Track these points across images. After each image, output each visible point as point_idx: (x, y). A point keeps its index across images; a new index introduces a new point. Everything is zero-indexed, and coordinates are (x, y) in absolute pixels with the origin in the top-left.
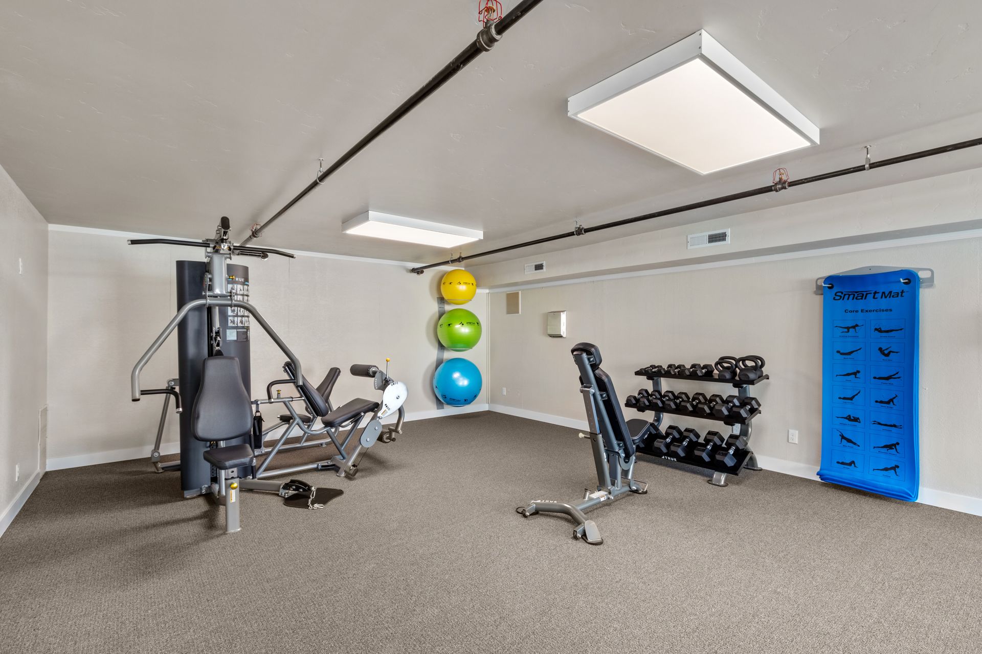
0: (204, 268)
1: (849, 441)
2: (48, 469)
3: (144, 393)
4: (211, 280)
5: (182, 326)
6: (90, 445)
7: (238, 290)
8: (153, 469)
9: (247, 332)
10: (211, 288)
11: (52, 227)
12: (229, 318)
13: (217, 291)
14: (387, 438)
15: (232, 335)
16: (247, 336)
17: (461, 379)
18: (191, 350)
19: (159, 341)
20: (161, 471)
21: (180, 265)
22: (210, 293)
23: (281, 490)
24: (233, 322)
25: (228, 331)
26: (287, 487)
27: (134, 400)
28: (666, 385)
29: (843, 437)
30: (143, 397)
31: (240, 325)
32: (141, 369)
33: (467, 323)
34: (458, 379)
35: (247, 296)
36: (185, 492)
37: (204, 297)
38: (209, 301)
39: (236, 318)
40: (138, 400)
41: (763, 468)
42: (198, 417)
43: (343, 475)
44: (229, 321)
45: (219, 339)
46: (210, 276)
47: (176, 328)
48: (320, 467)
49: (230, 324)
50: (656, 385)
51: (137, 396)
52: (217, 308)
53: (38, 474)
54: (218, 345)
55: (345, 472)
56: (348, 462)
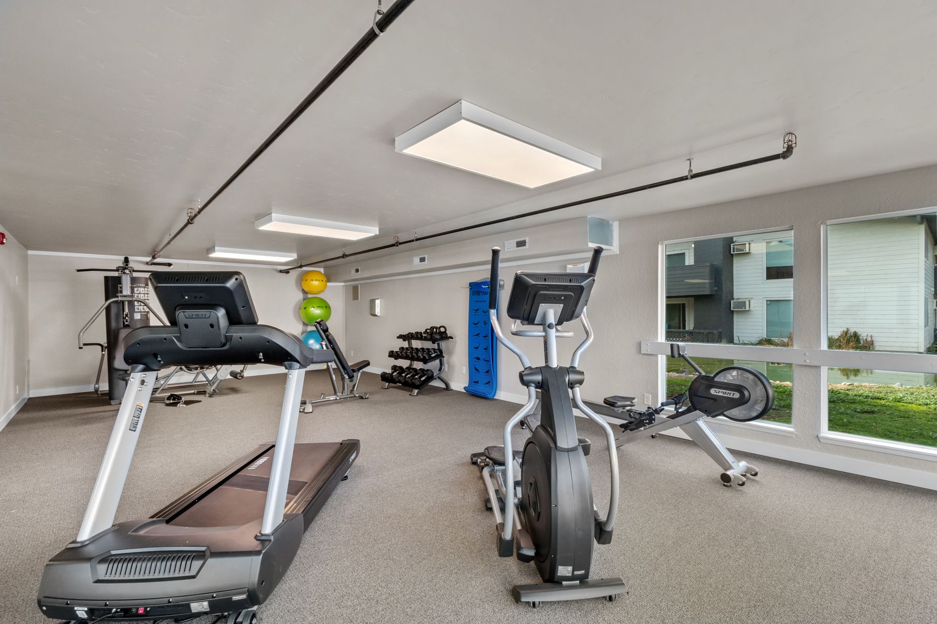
0: (118, 280)
1: (477, 370)
2: (31, 396)
3: (85, 345)
4: (121, 288)
5: (108, 309)
6: (57, 383)
7: (141, 291)
8: (97, 396)
9: (147, 315)
10: (121, 292)
11: (30, 252)
12: (136, 307)
13: (124, 293)
14: (239, 377)
15: (137, 316)
16: (147, 317)
17: (315, 344)
18: (113, 324)
19: (92, 321)
20: (100, 396)
21: (106, 278)
22: (121, 295)
23: (166, 400)
24: (138, 309)
25: (135, 314)
26: (169, 398)
27: (81, 348)
28: (416, 344)
29: (476, 369)
30: (84, 347)
31: (142, 310)
32: (83, 333)
33: (317, 307)
34: (312, 345)
35: (148, 294)
36: (112, 401)
37: (117, 297)
38: (120, 299)
39: (140, 307)
40: (82, 348)
41: (454, 389)
42: (115, 358)
43: (208, 395)
44: (136, 309)
45: (127, 318)
46: (120, 286)
47: (105, 310)
48: (196, 393)
49: (136, 310)
50: (410, 343)
51: (82, 346)
52: (127, 302)
53: (24, 399)
54: (127, 321)
55: (209, 394)
56: (211, 388)
